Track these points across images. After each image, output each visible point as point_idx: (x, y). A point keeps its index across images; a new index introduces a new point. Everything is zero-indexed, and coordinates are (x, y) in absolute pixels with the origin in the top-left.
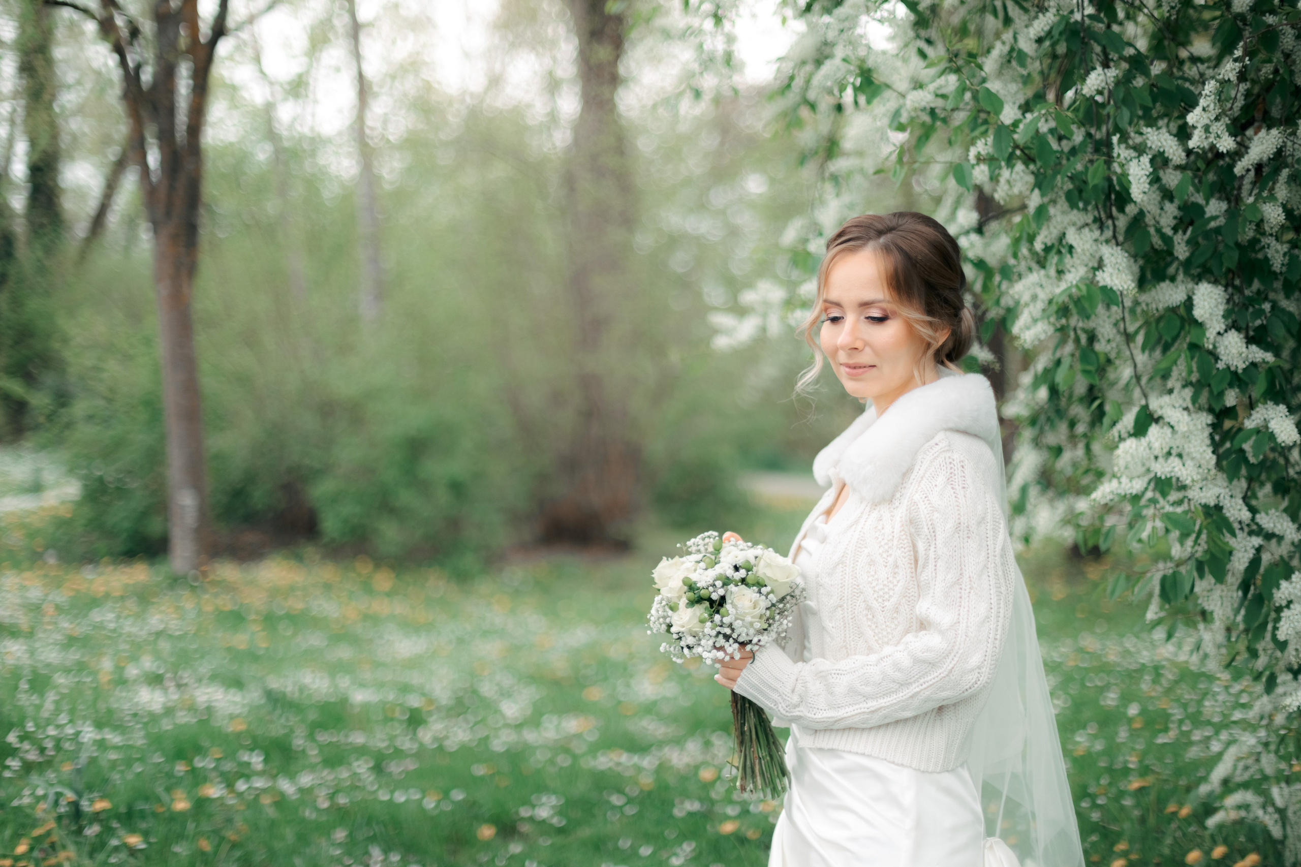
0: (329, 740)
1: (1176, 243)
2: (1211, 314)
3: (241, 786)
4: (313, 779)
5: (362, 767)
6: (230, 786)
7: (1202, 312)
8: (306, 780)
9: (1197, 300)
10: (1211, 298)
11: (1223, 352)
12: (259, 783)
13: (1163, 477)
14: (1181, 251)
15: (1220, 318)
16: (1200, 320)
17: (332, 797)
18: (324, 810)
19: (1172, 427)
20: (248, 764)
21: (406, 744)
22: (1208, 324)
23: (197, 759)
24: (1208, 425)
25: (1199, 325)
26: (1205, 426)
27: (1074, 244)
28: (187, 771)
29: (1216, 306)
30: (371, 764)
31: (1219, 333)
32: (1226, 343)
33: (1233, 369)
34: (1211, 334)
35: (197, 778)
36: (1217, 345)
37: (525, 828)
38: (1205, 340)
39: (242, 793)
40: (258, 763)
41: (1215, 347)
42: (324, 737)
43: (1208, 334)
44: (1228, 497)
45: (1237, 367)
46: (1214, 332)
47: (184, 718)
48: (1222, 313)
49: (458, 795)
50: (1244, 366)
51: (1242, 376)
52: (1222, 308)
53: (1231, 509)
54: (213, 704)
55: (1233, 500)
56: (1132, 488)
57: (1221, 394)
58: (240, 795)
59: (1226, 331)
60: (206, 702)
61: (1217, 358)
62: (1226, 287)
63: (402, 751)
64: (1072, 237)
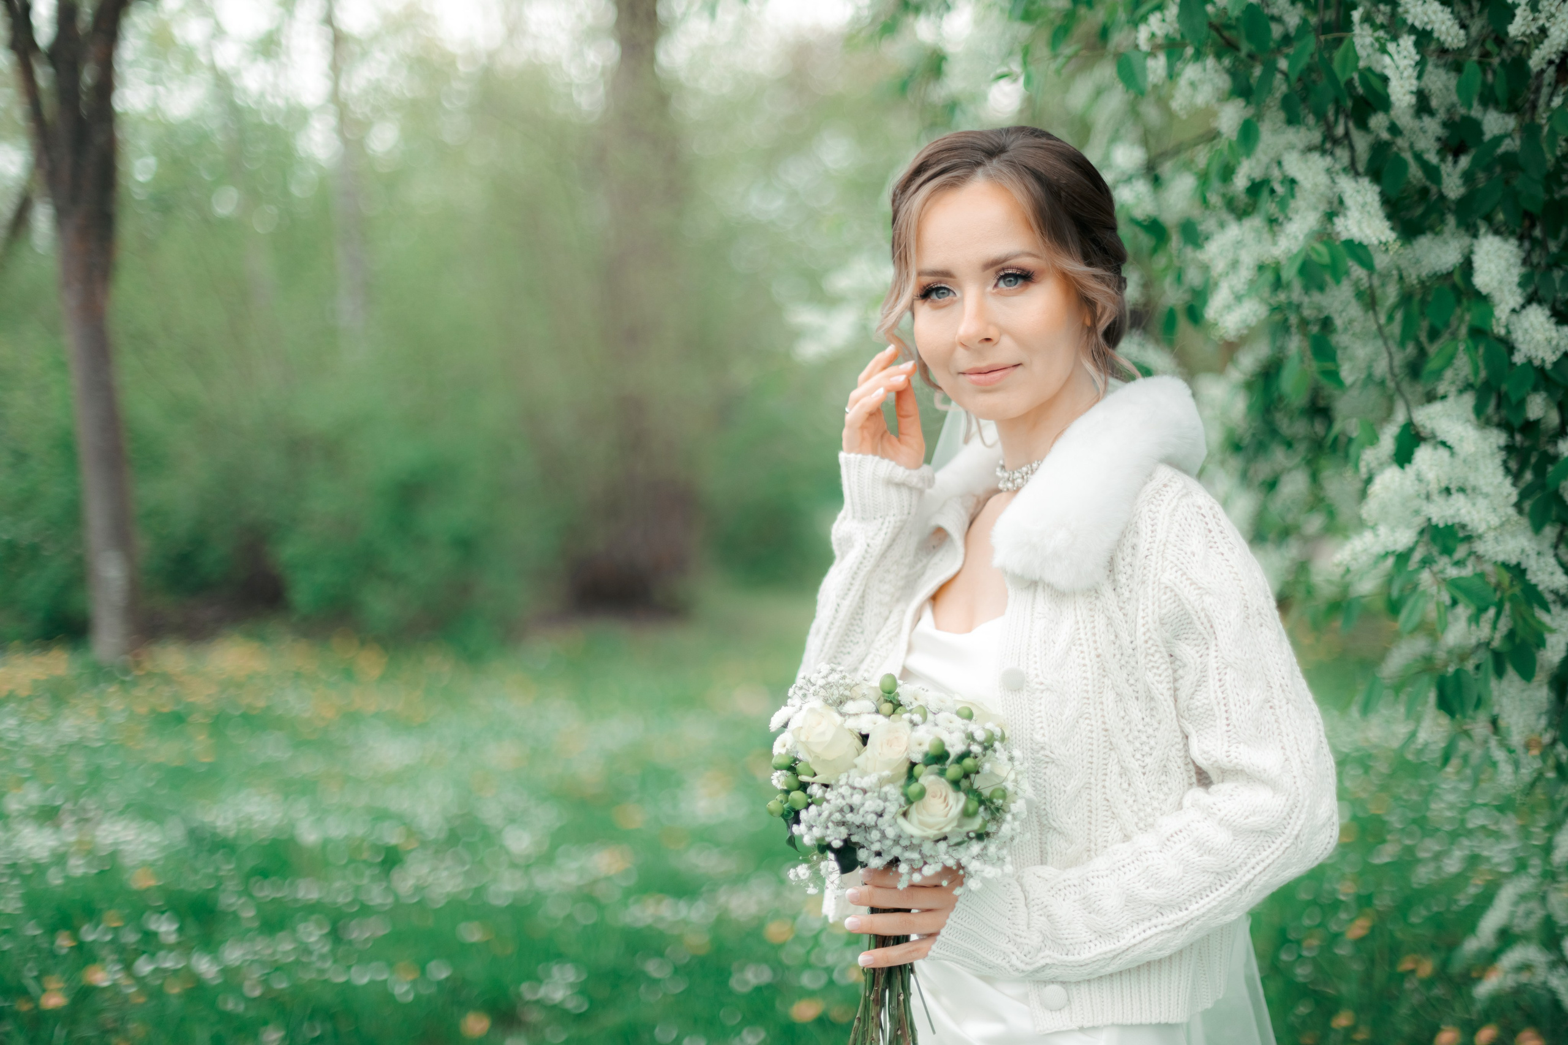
0: (272, 896)
1: (1445, 176)
2: (1501, 282)
3: (144, 967)
4: (244, 955)
5: (313, 933)
6: (128, 967)
7: (1487, 279)
8: (234, 954)
9: (1478, 260)
10: (1500, 257)
11: (1521, 339)
12: (170, 963)
13: (1441, 525)
14: (1453, 186)
15: (1515, 288)
16: (1484, 291)
17: (265, 982)
18: (255, 999)
19: (1450, 448)
20: (155, 934)
21: (376, 896)
22: (1497, 297)
23: (85, 928)
24: (1500, 448)
25: (1483, 299)
26: (1496, 450)
27: (1299, 177)
28: (71, 947)
29: (1508, 270)
30: (325, 931)
31: (1514, 311)
32: (1526, 325)
33: (1537, 363)
34: (1502, 312)
35: (85, 955)
36: (1511, 327)
37: (534, 1016)
38: (1494, 322)
39: (144, 978)
40: (168, 933)
41: (1509, 332)
42: (266, 892)
43: (1497, 312)
44: (1533, 556)
45: (1543, 360)
46: (1507, 310)
47: (78, 867)
48: (1516, 279)
49: (440, 972)
50: (1554, 358)
51: (1553, 375)
52: (1515, 274)
53: (1539, 573)
54: (121, 847)
55: (1542, 560)
56: (1395, 542)
57: (1521, 404)
58: (140, 980)
59: (1523, 307)
60: (111, 844)
61: (1511, 349)
62: (1521, 239)
63: (368, 907)
64: (1294, 166)
